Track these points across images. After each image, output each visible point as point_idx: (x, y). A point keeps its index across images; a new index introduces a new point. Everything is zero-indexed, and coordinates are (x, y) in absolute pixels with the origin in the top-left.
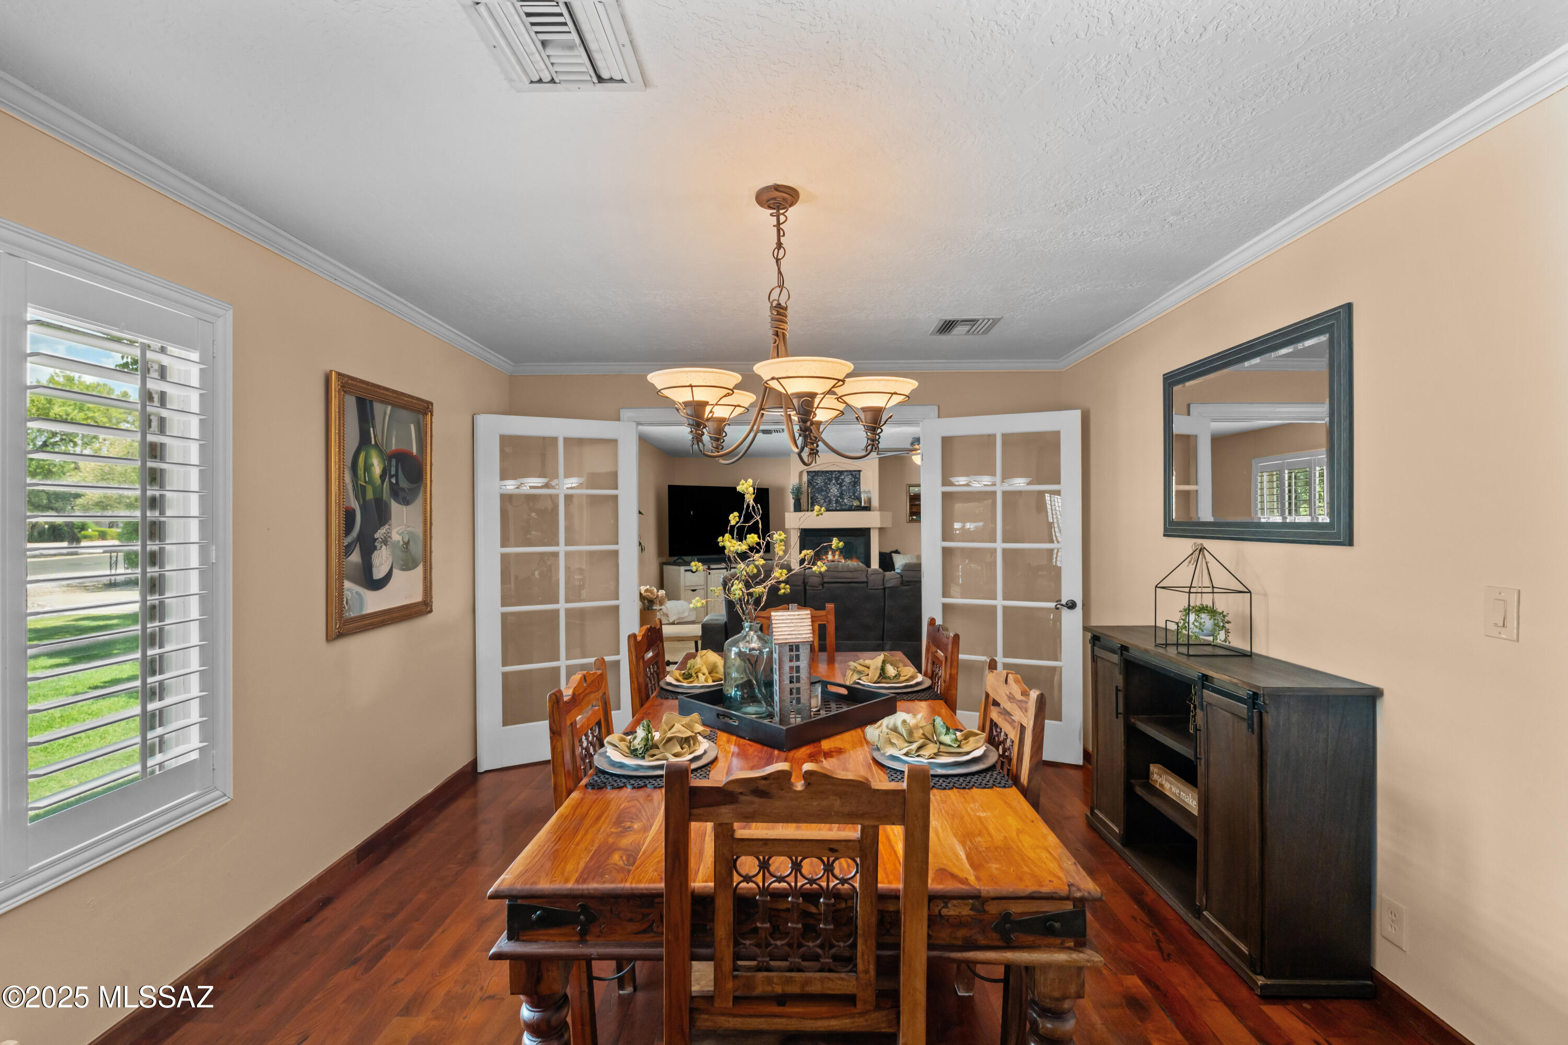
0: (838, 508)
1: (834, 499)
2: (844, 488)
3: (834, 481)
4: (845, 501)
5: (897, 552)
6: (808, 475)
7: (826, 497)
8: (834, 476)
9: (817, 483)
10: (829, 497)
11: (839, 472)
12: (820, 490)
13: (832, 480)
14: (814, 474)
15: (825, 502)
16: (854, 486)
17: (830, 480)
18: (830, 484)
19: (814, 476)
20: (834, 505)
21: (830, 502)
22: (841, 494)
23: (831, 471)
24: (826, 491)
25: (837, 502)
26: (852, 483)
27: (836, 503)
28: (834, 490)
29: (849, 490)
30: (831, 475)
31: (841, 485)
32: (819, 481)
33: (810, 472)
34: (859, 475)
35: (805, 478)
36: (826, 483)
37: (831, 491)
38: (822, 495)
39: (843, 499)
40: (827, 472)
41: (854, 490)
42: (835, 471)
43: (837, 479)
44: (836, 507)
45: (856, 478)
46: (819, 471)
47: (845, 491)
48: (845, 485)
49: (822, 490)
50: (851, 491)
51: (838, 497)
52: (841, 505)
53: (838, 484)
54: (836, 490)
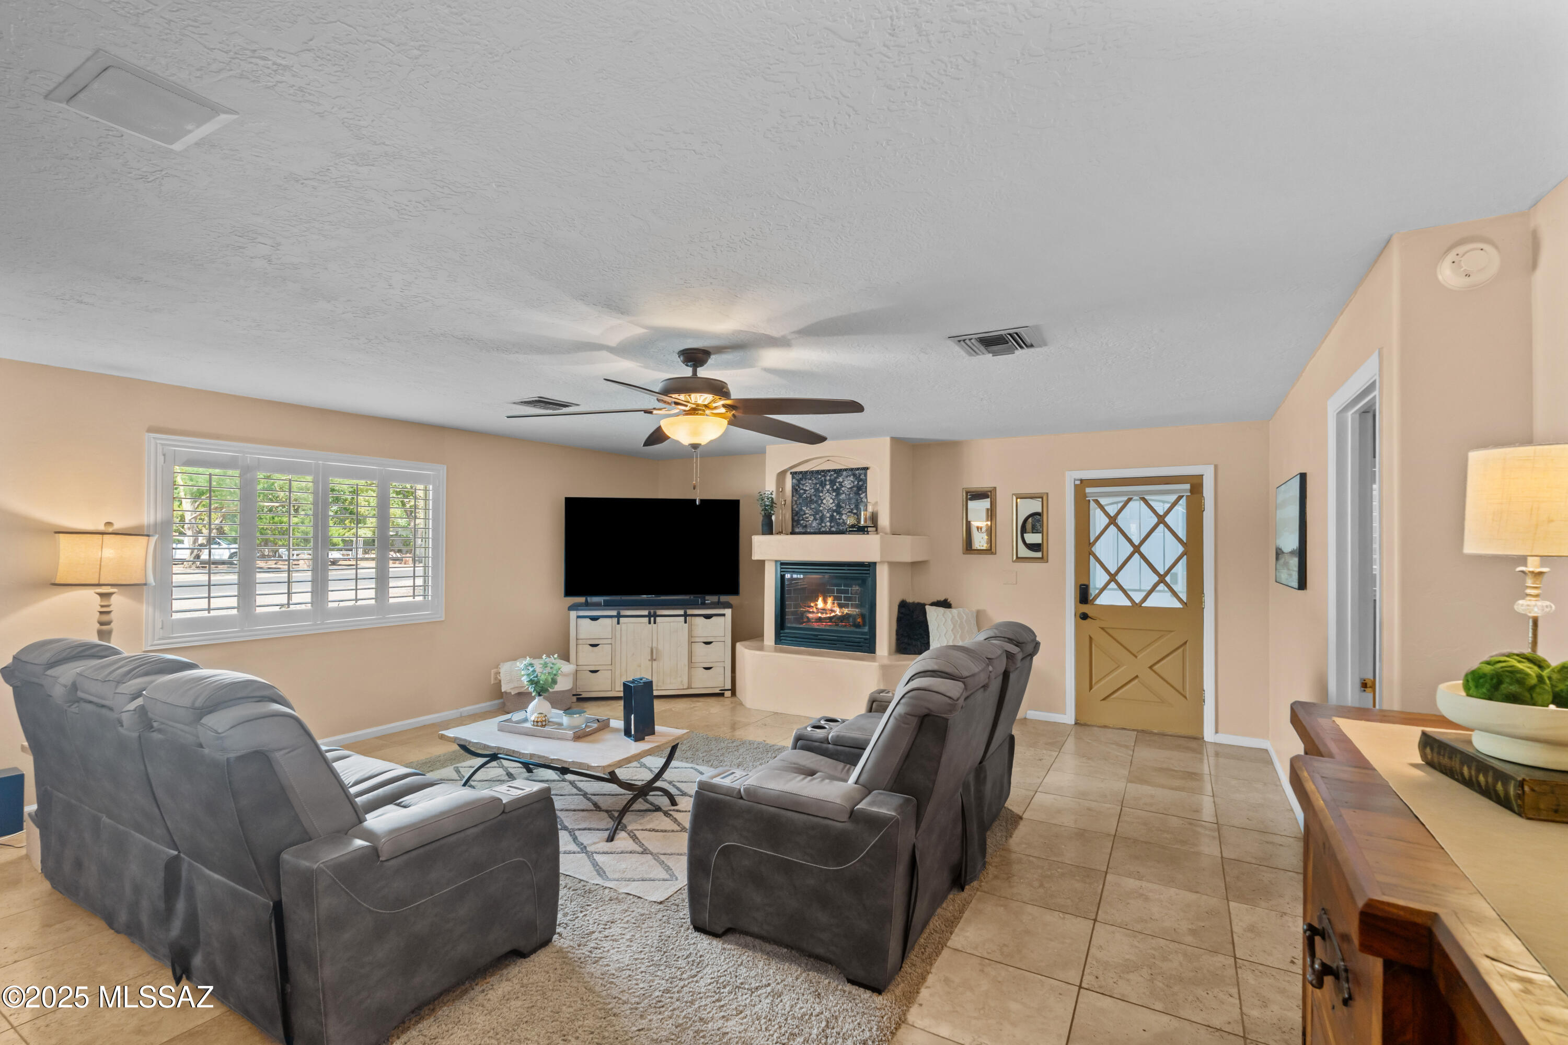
0: (833, 529)
1: (828, 515)
2: (843, 496)
3: (828, 487)
4: (844, 517)
5: (945, 604)
6: (793, 478)
7: (817, 512)
8: (828, 478)
9: (805, 490)
10: (821, 511)
11: (834, 470)
12: (809, 501)
13: (826, 485)
14: (801, 476)
15: (815, 519)
16: (857, 494)
17: (823, 484)
18: (822, 492)
19: (801, 479)
20: (828, 524)
21: (822, 519)
22: (839, 506)
23: (823, 471)
24: (816, 502)
25: (832, 518)
26: (855, 489)
27: (831, 522)
28: (828, 501)
29: (850, 499)
30: (824, 476)
31: (838, 492)
32: (808, 486)
33: (796, 473)
34: (866, 475)
35: (789, 482)
36: (817, 490)
37: (824, 501)
38: (811, 509)
39: (840, 513)
40: (818, 472)
41: (857, 500)
42: (829, 471)
43: (833, 482)
44: (831, 527)
45: (861, 480)
46: (806, 472)
47: (844, 501)
48: (844, 492)
49: (811, 501)
50: (853, 501)
51: (834, 511)
52: (838, 524)
53: (834, 490)
54: (831, 501)
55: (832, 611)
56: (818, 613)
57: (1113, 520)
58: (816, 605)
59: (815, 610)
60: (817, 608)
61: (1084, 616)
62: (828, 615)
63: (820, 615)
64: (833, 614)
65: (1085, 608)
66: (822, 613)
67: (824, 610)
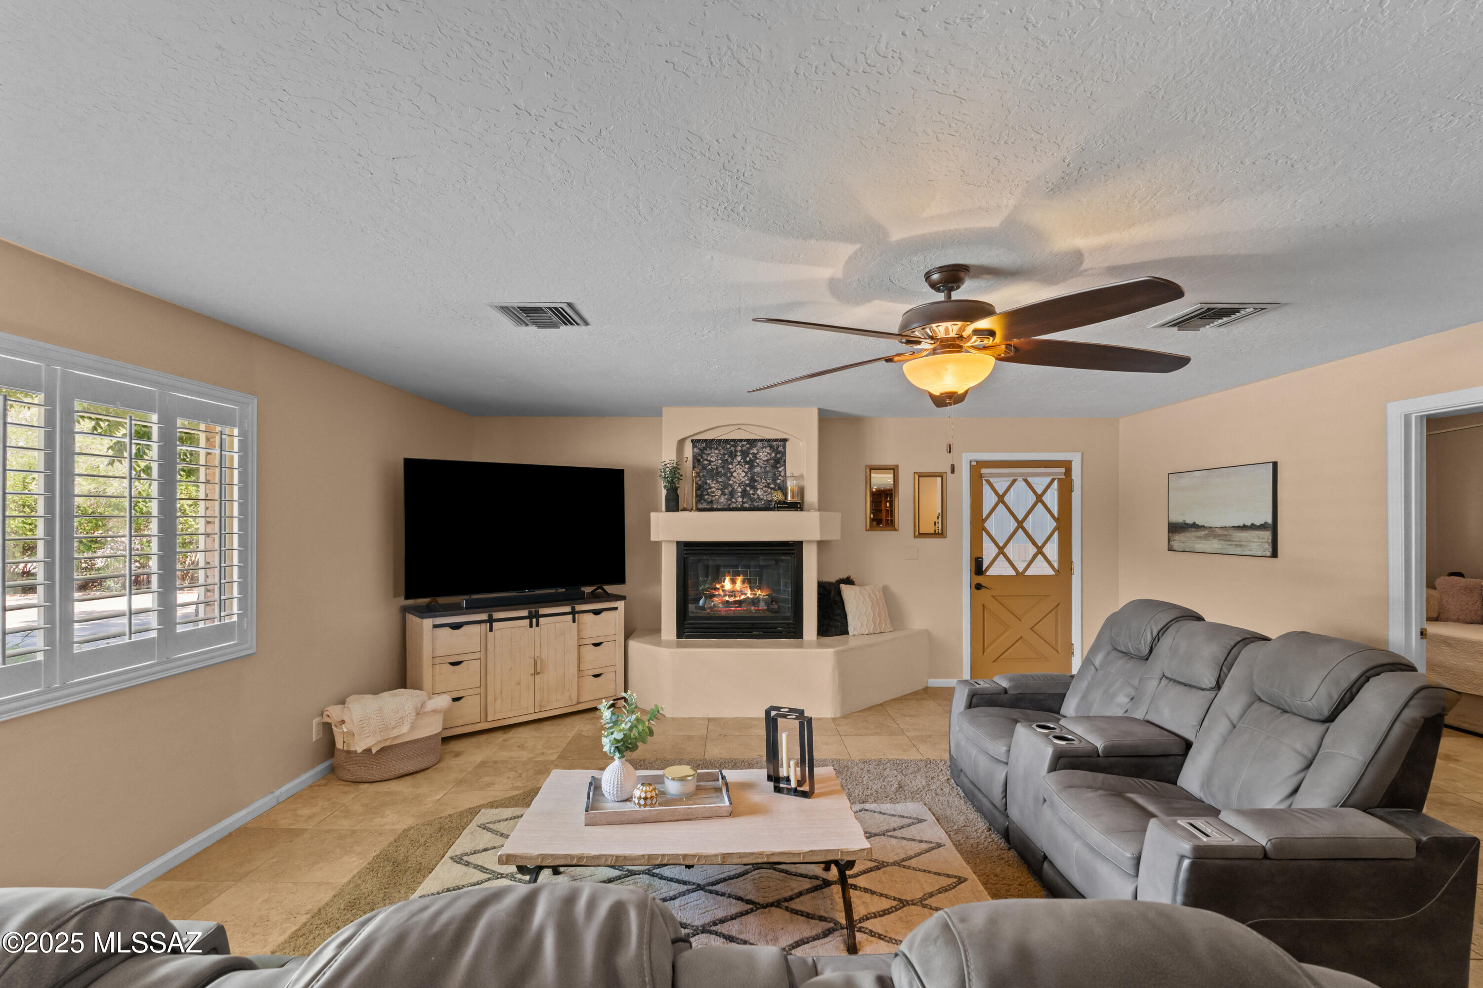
0: (746, 505)
1: (740, 490)
2: (757, 469)
3: (739, 458)
4: (759, 492)
5: (849, 581)
6: (694, 446)
7: (726, 486)
8: (739, 448)
9: (710, 461)
10: (731, 485)
11: (748, 441)
12: (715, 474)
13: (736, 456)
14: (704, 445)
15: (723, 494)
16: (775, 467)
17: (733, 455)
18: (732, 463)
19: (705, 448)
20: (740, 499)
21: (732, 494)
22: (752, 480)
23: (734, 440)
24: (724, 475)
25: (744, 494)
26: (772, 462)
27: (743, 497)
28: (740, 474)
29: (766, 472)
30: (736, 447)
31: (751, 464)
32: (714, 457)
33: (698, 441)
34: (784, 447)
35: (689, 451)
36: (725, 462)
37: (735, 474)
38: (717, 482)
39: (754, 488)
40: (727, 441)
41: (775, 474)
42: (741, 440)
43: (745, 454)
44: (743, 503)
45: (779, 452)
46: (713, 440)
47: (758, 474)
48: (758, 465)
49: (718, 474)
50: (770, 475)
51: (747, 485)
52: (752, 500)
53: (746, 463)
54: (743, 474)
55: (742, 593)
56: (725, 595)
57: (1001, 499)
58: (723, 587)
59: (721, 593)
60: (723, 591)
61: (978, 587)
62: (738, 599)
63: (727, 598)
64: (743, 597)
65: (979, 579)
66: (730, 596)
67: (732, 593)
